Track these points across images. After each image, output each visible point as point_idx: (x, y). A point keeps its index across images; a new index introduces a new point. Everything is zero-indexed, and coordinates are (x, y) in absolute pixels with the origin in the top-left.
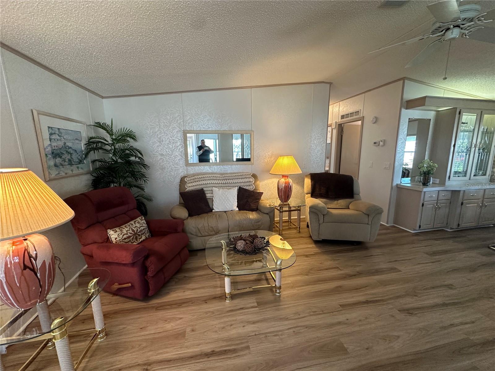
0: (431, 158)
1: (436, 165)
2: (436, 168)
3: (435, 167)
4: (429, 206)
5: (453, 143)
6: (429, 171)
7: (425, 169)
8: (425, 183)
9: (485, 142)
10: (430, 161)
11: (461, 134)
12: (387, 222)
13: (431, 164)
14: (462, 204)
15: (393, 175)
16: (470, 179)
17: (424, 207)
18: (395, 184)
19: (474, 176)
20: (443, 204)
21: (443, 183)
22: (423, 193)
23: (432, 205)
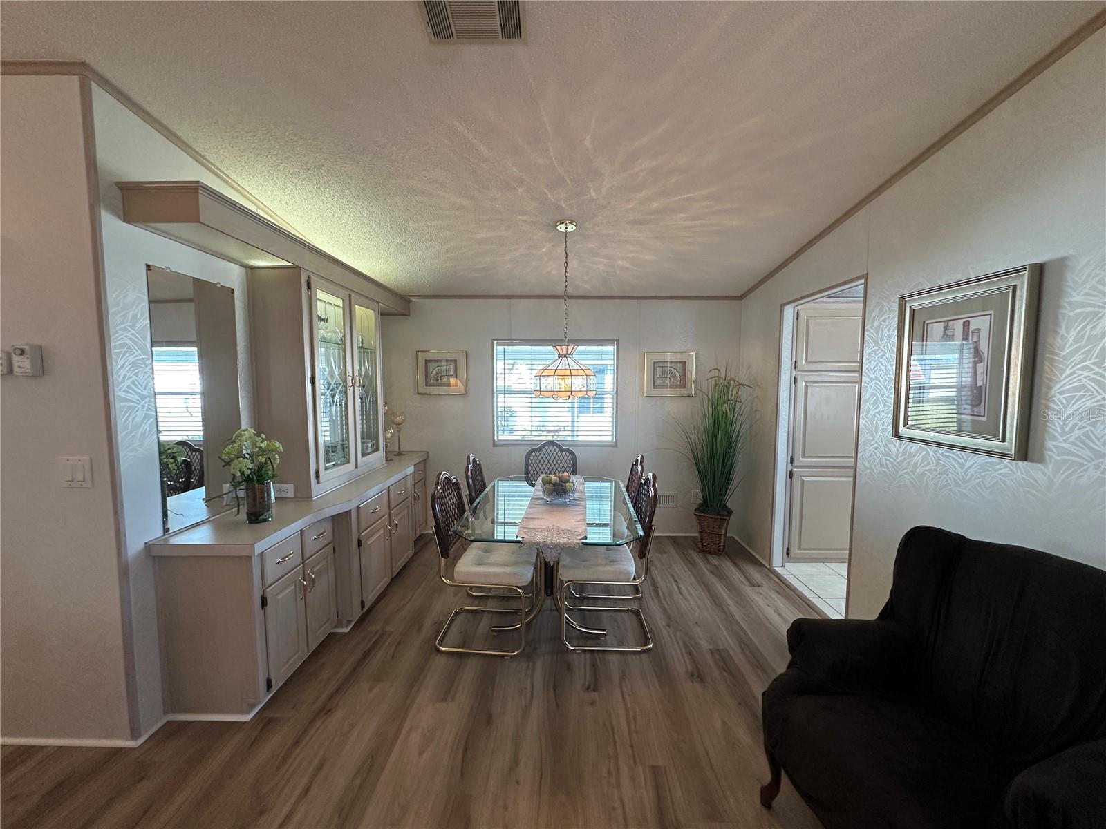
0: (258, 426)
1: (277, 444)
2: (280, 454)
3: (275, 450)
4: (282, 596)
5: (308, 375)
6: (261, 467)
7: (247, 466)
8: (257, 514)
9: (366, 371)
10: (259, 436)
11: (321, 350)
12: (132, 729)
13: (264, 445)
14: (359, 543)
15: (116, 513)
16: (356, 468)
17: (268, 607)
18: (134, 546)
19: (363, 455)
20: (318, 564)
21: (304, 494)
22: (256, 563)
23: (289, 585)
